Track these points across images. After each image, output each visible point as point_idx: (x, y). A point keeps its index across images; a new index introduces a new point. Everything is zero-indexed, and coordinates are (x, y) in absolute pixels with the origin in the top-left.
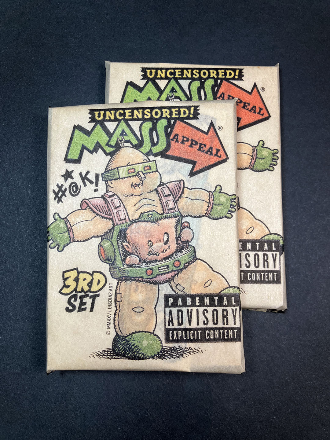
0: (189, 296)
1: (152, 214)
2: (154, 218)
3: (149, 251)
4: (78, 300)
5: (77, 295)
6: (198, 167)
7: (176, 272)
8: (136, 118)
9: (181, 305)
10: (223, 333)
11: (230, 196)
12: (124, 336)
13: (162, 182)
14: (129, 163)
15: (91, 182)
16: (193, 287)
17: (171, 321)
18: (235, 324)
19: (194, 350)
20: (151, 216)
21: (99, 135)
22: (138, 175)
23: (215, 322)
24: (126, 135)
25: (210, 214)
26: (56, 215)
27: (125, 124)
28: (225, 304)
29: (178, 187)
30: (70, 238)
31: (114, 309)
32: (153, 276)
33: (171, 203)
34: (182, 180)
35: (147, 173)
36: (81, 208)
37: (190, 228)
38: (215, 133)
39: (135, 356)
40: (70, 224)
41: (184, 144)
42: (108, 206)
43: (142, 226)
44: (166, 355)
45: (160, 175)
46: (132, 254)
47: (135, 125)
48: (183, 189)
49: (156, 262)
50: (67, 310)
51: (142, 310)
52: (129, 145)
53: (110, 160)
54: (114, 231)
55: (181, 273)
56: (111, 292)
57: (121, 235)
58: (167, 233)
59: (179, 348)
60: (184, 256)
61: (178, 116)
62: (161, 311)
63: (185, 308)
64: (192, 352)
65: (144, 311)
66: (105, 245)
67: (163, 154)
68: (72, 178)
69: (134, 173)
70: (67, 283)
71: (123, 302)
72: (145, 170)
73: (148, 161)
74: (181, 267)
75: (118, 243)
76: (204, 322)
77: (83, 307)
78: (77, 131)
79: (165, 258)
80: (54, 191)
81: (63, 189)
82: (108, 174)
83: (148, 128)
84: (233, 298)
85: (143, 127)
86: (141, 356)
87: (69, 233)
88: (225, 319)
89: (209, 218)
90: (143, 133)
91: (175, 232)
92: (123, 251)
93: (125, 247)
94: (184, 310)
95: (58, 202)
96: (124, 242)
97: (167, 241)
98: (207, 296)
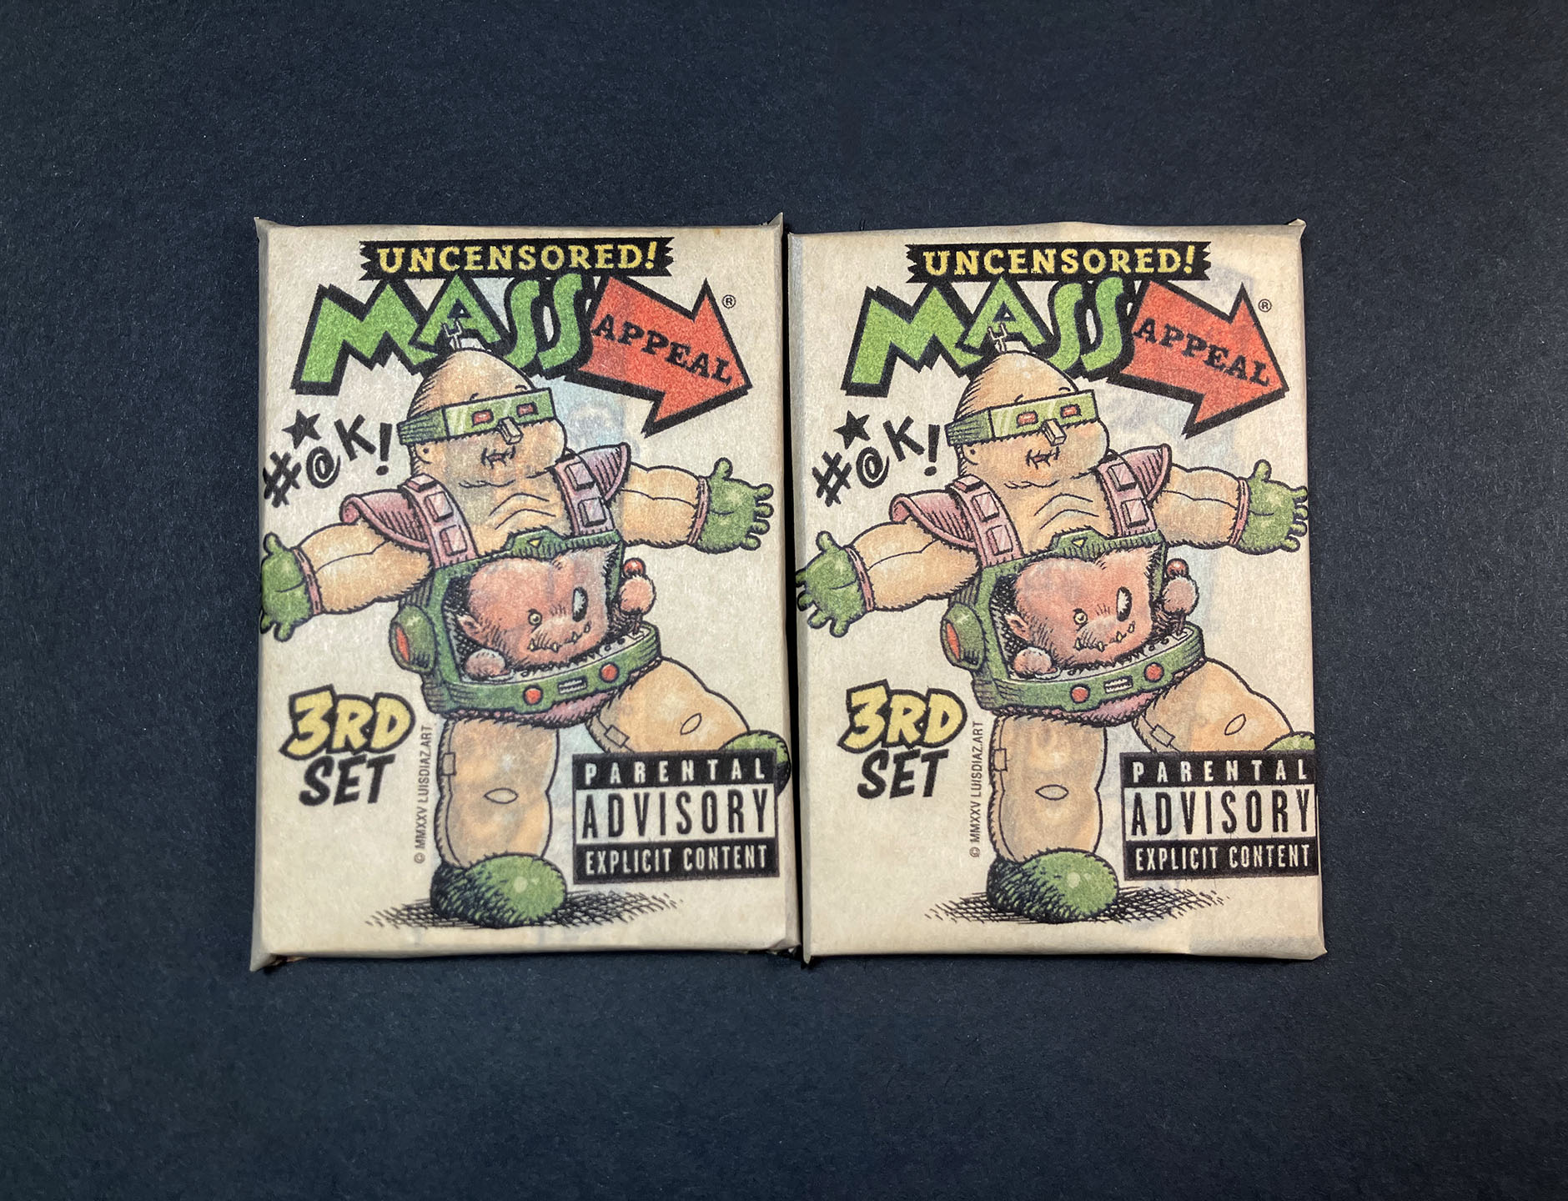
0: (1185, 756)
1: (1085, 539)
2: (1091, 546)
3: (1078, 639)
4: (892, 767)
5: (886, 753)
6: (1205, 414)
7: (1150, 696)
8: (1039, 271)
9: (1166, 780)
10: (1275, 852)
11: (1292, 490)
12: (1017, 863)
13: (1111, 451)
14: (1022, 396)
15: (918, 449)
16: (1196, 735)
17: (1139, 822)
18: (1304, 828)
19: (1200, 897)
20: (1081, 542)
21: (937, 319)
22: (1044, 428)
23: (1254, 824)
24: (1012, 318)
25: (1241, 538)
26: (825, 537)
27: (1008, 289)
28: (1281, 777)
29: (1155, 465)
30: (865, 602)
31: (987, 790)
32: (1089, 704)
33: (1135, 508)
34: (1165, 445)
35: (1069, 426)
36: (891, 518)
37: (1189, 578)
38: (1250, 318)
39: (1047, 913)
40: (863, 564)
41: (1171, 346)
42: (963, 515)
43: (1058, 570)
44: (1129, 909)
45: (1106, 430)
46: (1032, 645)
47: (1036, 292)
48: (1169, 469)
49: (1097, 668)
50: (863, 791)
51: (1062, 793)
52: (1020, 346)
53: (967, 390)
54: (980, 582)
55: (1164, 698)
56: (978, 746)
57: (999, 593)
58: (1125, 590)
59: (1160, 893)
60: (1172, 651)
61: (1152, 270)
62: (1111, 795)
63: (1175, 789)
64: (1195, 902)
65: (1069, 797)
66: (960, 621)
67: (1114, 373)
68: (867, 438)
69: (1033, 423)
70: (860, 720)
71: (1012, 771)
72: (1064, 418)
73: (1072, 390)
74: (1164, 682)
75: (992, 615)
76: (1225, 824)
77: (904, 784)
78: (875, 305)
79: (1123, 658)
80: (816, 472)
81: (841, 467)
82: (963, 428)
83: (1073, 302)
84: (1300, 762)
85: (1058, 299)
86: (1064, 914)
87: (860, 585)
88: (1280, 816)
89: (1240, 549)
90: (1058, 314)
91: (1147, 587)
92: (1007, 636)
93: (1012, 626)
94: (1174, 793)
95: (828, 503)
96: (1009, 614)
97: (1127, 611)
98: (1232, 756)
